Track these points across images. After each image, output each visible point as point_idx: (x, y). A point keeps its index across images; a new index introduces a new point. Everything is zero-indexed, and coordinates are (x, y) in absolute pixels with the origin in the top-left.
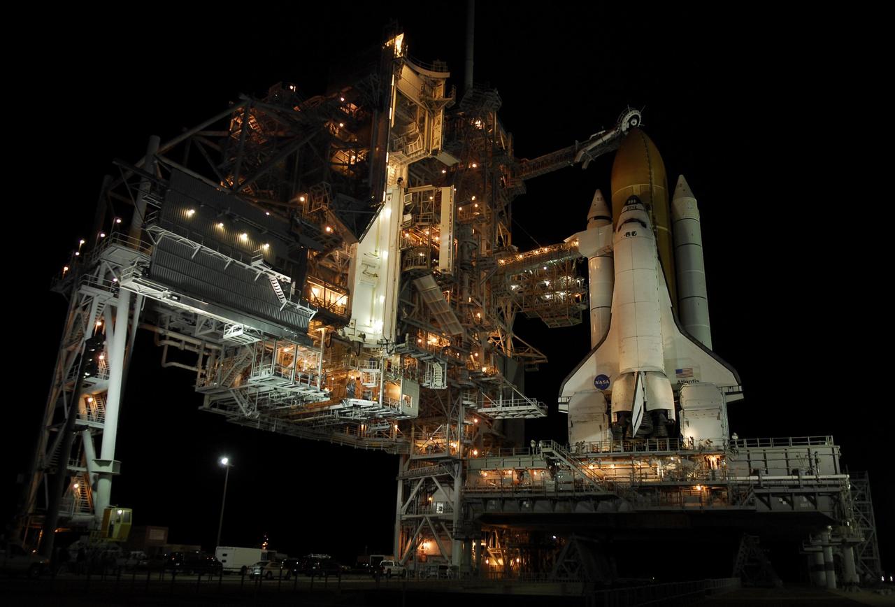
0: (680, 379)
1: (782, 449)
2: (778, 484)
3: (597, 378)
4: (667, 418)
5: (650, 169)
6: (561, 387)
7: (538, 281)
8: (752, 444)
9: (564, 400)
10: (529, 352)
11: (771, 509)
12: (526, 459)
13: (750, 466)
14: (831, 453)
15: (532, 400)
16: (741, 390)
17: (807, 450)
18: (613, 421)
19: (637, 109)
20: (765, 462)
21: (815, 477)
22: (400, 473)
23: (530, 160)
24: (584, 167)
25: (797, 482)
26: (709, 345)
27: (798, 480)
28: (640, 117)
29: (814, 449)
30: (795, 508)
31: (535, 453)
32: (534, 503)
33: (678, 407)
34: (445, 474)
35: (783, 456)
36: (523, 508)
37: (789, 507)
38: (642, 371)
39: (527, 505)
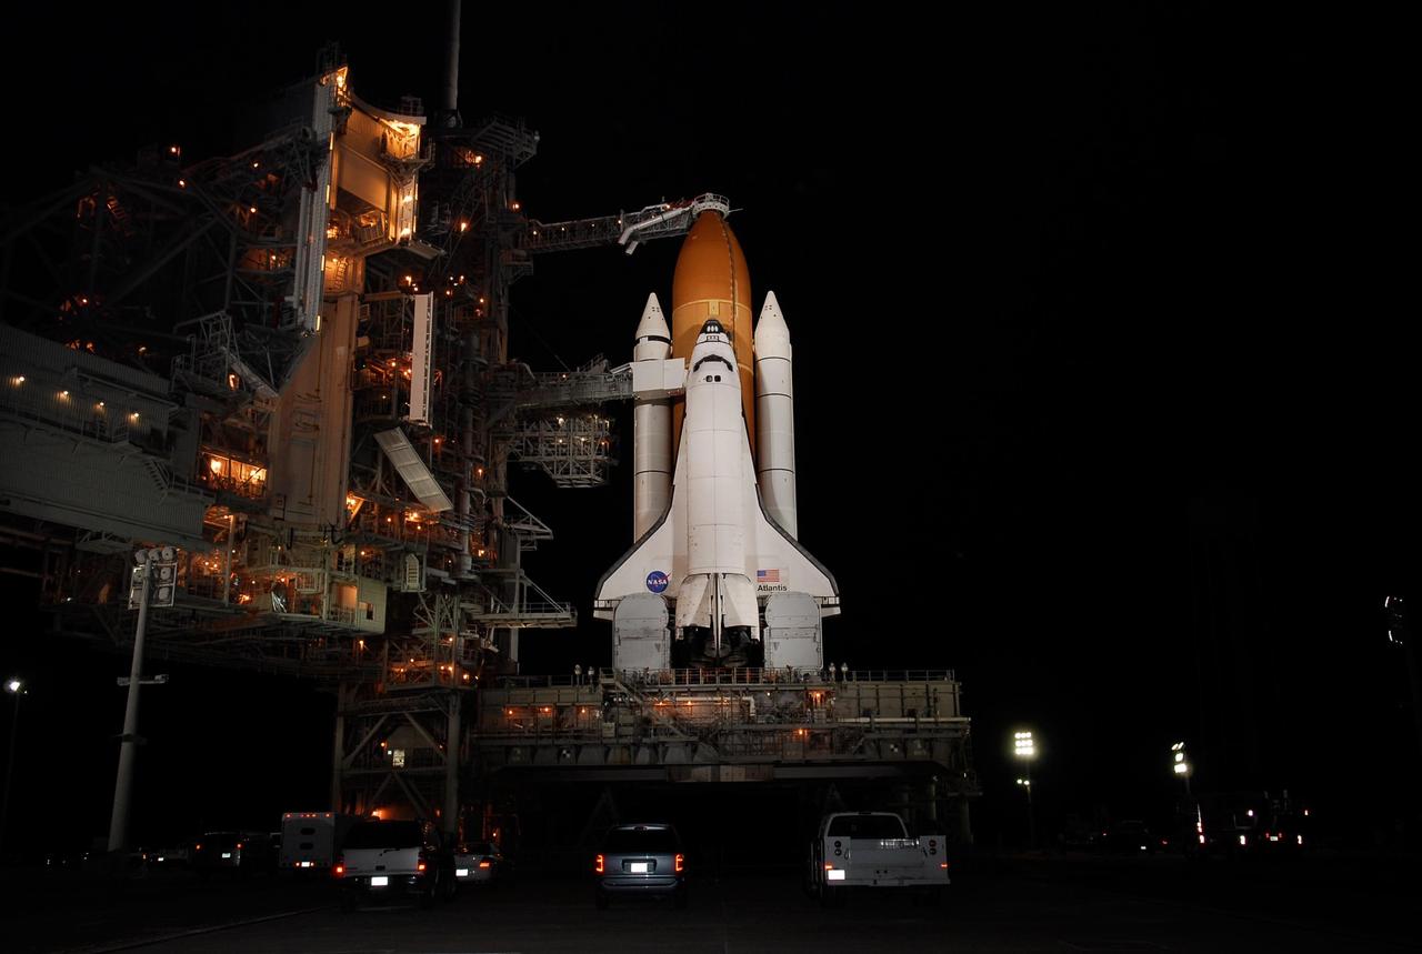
0: (762, 584)
1: (896, 685)
2: (892, 727)
3: (649, 576)
4: (748, 637)
5: (733, 279)
6: (599, 585)
8: (862, 677)
9: (602, 604)
10: (524, 523)
11: (881, 757)
12: (567, 691)
13: (859, 705)
14: (952, 691)
15: (564, 606)
16: (838, 602)
17: (924, 687)
18: (677, 637)
20: (878, 699)
21: (932, 720)
22: (341, 708)
23: (544, 223)
24: (630, 251)
25: (913, 726)
26: (794, 534)
27: (915, 723)
29: (933, 685)
30: (908, 756)
31: (581, 684)
32: (578, 752)
33: (763, 625)
34: (431, 709)
35: (899, 693)
36: (562, 759)
37: (902, 755)
38: (720, 571)
39: (568, 755)
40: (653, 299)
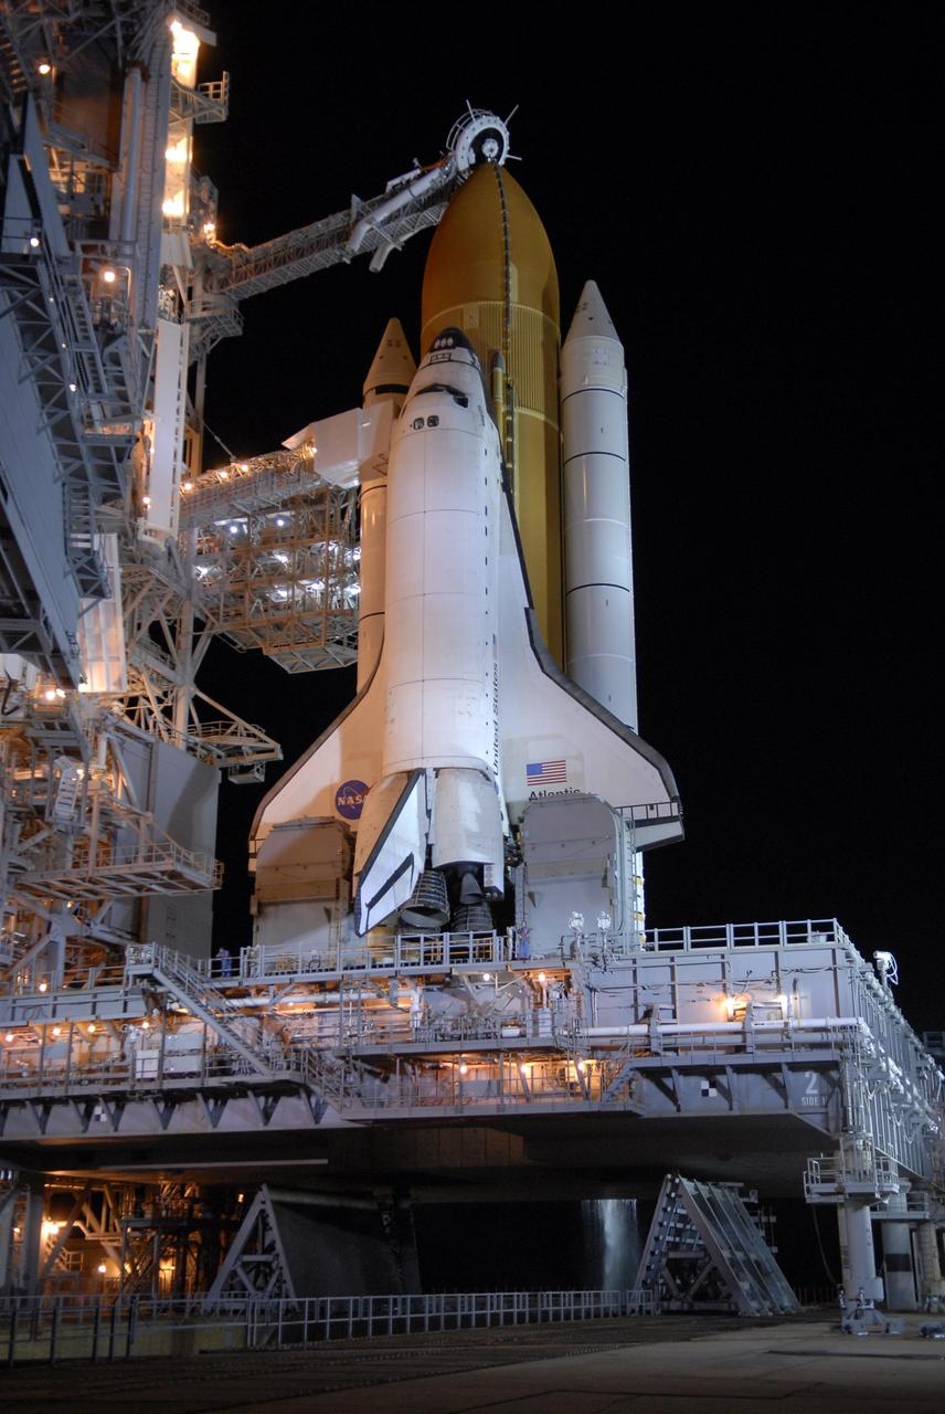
0: (537, 789)
1: (710, 957)
3: (341, 788)
4: (481, 881)
5: (507, 264)
7: (259, 556)
9: (257, 846)
10: (234, 733)
11: (679, 1110)
12: (111, 996)
13: (636, 1000)
14: (831, 964)
16: (675, 813)
17: (773, 958)
19: (496, 114)
20: (673, 989)
23: (250, 246)
24: (377, 264)
25: (738, 1040)
26: (628, 706)
28: (505, 135)
29: (790, 954)
30: (735, 1104)
32: (120, 1108)
33: (514, 856)
36: (92, 1123)
37: (725, 1104)
38: (429, 765)
39: (104, 1118)
40: (393, 329)
